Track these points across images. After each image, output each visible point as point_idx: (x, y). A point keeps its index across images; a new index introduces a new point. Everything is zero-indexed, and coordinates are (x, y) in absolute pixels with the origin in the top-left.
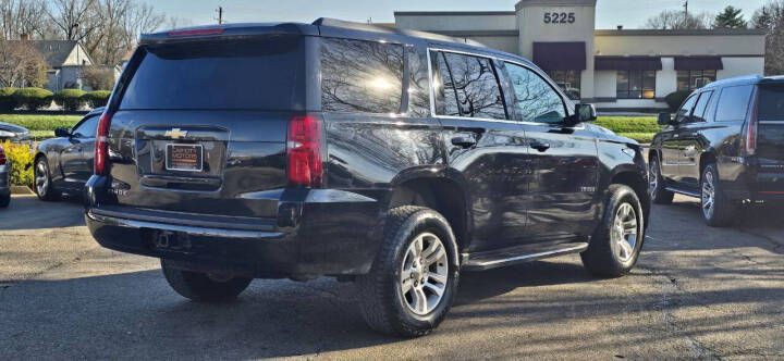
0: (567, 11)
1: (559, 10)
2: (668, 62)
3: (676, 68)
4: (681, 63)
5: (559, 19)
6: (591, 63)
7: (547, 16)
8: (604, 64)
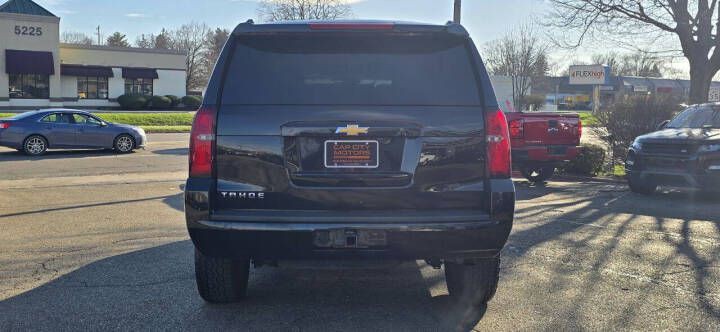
0: (36, 25)
1: (28, 25)
2: (117, 72)
3: (123, 77)
4: (128, 73)
5: (28, 32)
6: (57, 69)
7: (17, 28)
8: (68, 71)
